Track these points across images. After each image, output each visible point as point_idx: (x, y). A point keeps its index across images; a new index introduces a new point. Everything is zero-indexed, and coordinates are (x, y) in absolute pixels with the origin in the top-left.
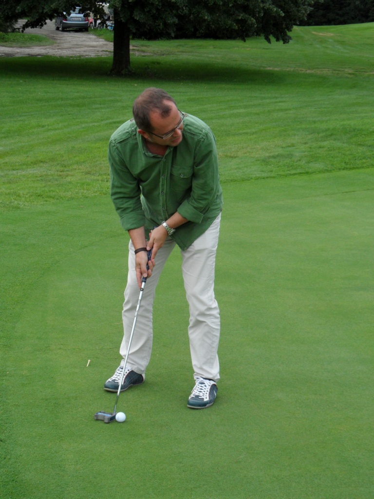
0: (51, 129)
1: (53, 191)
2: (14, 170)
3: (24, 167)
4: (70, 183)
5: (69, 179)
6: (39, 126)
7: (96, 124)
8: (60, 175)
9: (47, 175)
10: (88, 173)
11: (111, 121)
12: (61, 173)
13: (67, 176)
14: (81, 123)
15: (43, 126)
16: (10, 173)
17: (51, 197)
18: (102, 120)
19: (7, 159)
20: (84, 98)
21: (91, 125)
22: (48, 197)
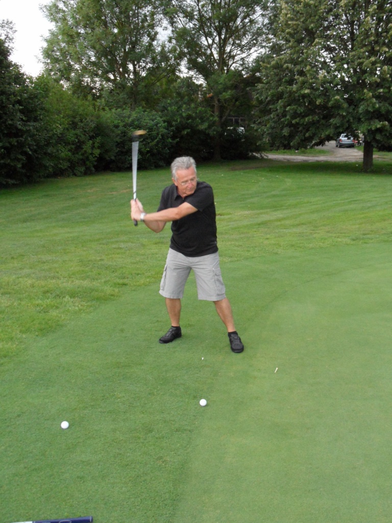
0: (314, 204)
1: (302, 243)
2: (285, 229)
3: (292, 227)
4: (315, 238)
5: (315, 236)
6: (308, 202)
7: (342, 201)
8: (311, 233)
9: (303, 233)
10: (328, 232)
11: (352, 199)
12: (312, 232)
13: (315, 233)
14: (334, 200)
15: (311, 202)
16: (282, 230)
17: (299, 247)
18: (347, 199)
19: (283, 222)
20: (340, 185)
21: (339, 202)
22: (297, 247)
